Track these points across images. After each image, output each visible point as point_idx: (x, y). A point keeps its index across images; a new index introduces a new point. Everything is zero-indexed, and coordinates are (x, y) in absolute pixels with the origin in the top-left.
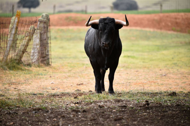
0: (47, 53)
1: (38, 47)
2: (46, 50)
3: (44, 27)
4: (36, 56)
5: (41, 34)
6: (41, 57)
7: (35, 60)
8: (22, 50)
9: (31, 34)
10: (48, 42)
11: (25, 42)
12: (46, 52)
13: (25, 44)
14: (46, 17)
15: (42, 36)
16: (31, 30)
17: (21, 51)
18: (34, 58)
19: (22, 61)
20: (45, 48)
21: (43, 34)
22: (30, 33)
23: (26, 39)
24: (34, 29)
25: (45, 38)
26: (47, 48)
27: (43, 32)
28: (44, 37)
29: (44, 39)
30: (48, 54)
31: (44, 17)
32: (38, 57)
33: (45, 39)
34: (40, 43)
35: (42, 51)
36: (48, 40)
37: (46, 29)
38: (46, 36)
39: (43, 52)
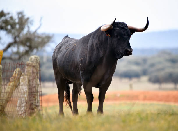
0: (36, 104)
1: (25, 96)
2: (35, 100)
3: (33, 72)
4: (23, 108)
5: (29, 81)
6: (29, 109)
7: (22, 112)
8: (5, 98)
9: (16, 79)
10: (38, 91)
11: (8, 89)
12: (35, 102)
13: (9, 91)
14: (36, 61)
15: (31, 83)
16: (16, 74)
17: (4, 100)
18: (21, 110)
19: (5, 112)
20: (34, 97)
21: (32, 81)
22: (15, 77)
23: (9, 85)
24: (19, 73)
25: (35, 85)
26: (36, 97)
27: (31, 78)
28: (33, 84)
29: (33, 86)
30: (38, 104)
31: (32, 60)
32: (26, 107)
33: (35, 87)
34: (28, 91)
35: (30, 100)
36: (38, 88)
37: (35, 74)
38: (35, 83)
39: (32, 102)
